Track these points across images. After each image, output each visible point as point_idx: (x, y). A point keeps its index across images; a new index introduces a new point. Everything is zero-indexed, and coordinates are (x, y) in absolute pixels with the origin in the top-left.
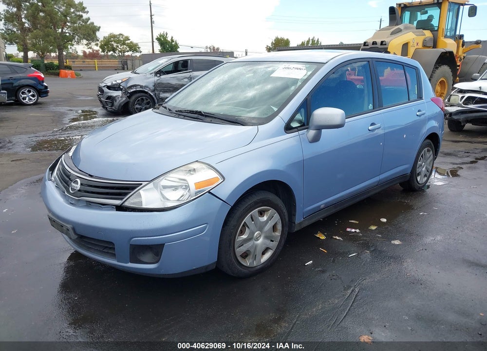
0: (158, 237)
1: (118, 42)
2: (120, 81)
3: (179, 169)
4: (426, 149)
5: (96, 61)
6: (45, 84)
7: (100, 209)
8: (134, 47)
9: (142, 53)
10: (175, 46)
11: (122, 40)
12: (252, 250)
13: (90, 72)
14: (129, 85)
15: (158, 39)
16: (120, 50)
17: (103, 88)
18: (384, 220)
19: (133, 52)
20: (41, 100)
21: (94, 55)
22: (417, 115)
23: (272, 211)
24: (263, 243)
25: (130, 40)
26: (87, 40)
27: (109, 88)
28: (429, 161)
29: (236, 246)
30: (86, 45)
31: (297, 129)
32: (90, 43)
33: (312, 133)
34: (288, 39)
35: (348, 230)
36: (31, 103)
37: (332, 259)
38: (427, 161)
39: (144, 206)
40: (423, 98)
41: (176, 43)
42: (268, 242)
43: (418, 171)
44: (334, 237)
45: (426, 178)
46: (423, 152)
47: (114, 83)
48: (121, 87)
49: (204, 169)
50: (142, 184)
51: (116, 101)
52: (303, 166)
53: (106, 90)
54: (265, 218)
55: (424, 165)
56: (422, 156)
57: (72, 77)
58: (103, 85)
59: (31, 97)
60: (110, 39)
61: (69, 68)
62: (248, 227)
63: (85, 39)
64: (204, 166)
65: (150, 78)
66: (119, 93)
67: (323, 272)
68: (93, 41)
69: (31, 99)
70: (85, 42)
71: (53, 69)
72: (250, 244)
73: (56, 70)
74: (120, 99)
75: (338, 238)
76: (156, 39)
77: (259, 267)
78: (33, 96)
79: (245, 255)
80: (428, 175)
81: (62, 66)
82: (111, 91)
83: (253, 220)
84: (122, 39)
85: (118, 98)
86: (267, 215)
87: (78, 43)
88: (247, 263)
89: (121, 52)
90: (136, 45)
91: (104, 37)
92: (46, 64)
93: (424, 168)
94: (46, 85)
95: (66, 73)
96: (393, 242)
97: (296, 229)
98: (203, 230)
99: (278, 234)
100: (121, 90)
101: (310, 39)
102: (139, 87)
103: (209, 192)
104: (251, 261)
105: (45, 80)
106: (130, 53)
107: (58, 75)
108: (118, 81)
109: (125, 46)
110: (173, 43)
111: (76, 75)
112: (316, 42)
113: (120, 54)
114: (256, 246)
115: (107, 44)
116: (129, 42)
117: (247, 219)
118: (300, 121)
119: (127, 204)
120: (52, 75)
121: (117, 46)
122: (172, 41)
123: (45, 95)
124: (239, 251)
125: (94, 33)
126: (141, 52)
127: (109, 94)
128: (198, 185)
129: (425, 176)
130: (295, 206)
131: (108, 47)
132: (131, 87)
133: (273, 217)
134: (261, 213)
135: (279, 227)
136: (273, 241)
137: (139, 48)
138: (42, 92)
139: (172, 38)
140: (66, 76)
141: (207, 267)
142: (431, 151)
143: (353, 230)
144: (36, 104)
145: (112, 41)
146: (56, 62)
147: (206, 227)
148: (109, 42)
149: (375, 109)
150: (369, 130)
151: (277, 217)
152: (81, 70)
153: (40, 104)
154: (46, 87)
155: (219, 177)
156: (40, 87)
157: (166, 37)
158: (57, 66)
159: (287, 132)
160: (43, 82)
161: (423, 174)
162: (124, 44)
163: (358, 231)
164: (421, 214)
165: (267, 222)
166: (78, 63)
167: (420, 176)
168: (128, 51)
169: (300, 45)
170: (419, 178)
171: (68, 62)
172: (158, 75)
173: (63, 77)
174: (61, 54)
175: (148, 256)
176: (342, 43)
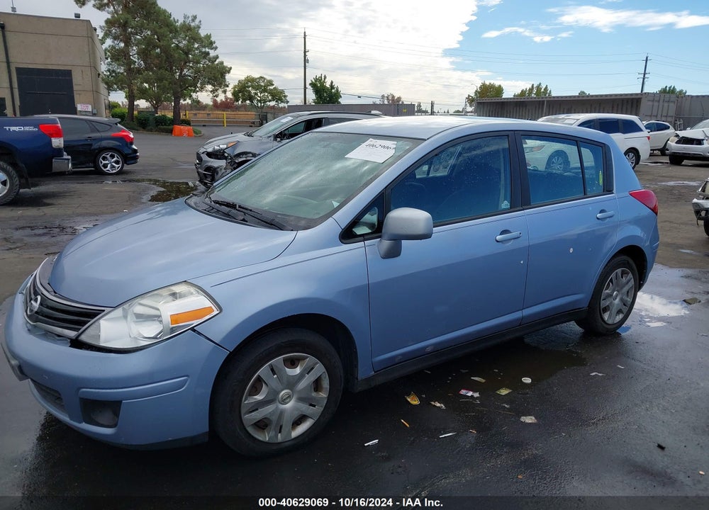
0: (115, 390)
1: (257, 87)
2: (225, 146)
3: (156, 292)
4: (619, 271)
5: (225, 113)
6: (134, 147)
7: (54, 341)
8: (278, 95)
9: (289, 104)
10: (335, 94)
11: (263, 86)
12: (274, 418)
13: (215, 128)
14: (236, 152)
15: (313, 85)
16: (259, 99)
17: (202, 155)
18: (527, 380)
19: (276, 101)
20: (126, 167)
21: (226, 106)
22: (598, 219)
23: (310, 359)
24: (294, 408)
25: (273, 85)
26: (213, 85)
27: (210, 155)
28: (626, 289)
29: (243, 411)
30: (211, 92)
31: (364, 237)
32: (217, 90)
33: (386, 244)
34: (500, 86)
35: (463, 392)
36: (114, 171)
37: (412, 439)
38: (622, 288)
39: (102, 344)
40: (614, 191)
41: (337, 90)
42: (305, 408)
43: (604, 304)
44: (433, 403)
45: (621, 316)
46: (613, 275)
47: (217, 148)
48: (226, 155)
49: (192, 294)
50: (104, 311)
51: (217, 174)
52: (366, 293)
53: (205, 157)
54: (298, 370)
55: (617, 296)
56: (611, 281)
57: (189, 135)
58: (202, 150)
59: (114, 164)
60: (247, 83)
61: (187, 123)
62: (266, 383)
63: (210, 84)
64: (192, 289)
65: (267, 143)
66: (222, 163)
67: (388, 459)
68: (221, 87)
69: (114, 167)
70: (209, 87)
71: (165, 125)
72: (269, 409)
73: (169, 125)
74: (223, 171)
75: (438, 405)
76: (310, 84)
77: (287, 444)
78: (117, 162)
79: (262, 425)
80: (625, 309)
81: (177, 120)
82: (212, 160)
83: (274, 374)
84: (263, 84)
85: (221, 169)
86: (301, 366)
87: (202, 89)
88: (265, 437)
89: (260, 101)
90: (282, 92)
91: (239, 81)
92: (156, 118)
93: (618, 300)
94: (136, 148)
95: (181, 129)
96: (523, 419)
97: (360, 388)
98: (181, 385)
99: (323, 395)
100: (226, 158)
101: (535, 86)
102: (251, 155)
103: (193, 329)
104: (272, 433)
105: (134, 141)
106: (272, 103)
107: (171, 132)
108: (221, 146)
109: (266, 94)
110: (333, 91)
111: (195, 132)
112: (542, 90)
113: (259, 104)
114: (282, 413)
115: (243, 90)
116: (272, 88)
117: (263, 371)
118: (371, 226)
119: (84, 338)
120: (163, 132)
121: (256, 94)
122: (332, 87)
123: (133, 162)
124: (250, 418)
125: (223, 75)
126: (288, 102)
127: (209, 164)
128: (175, 318)
129: (620, 312)
130: (356, 353)
131: (243, 95)
132: (239, 155)
133: (312, 368)
134: (292, 363)
135: (326, 383)
136: (314, 406)
137: (285, 96)
138: (130, 157)
139: (332, 82)
140: (181, 134)
141: (192, 439)
142: (630, 274)
143: (470, 394)
144: (120, 173)
145: (249, 87)
146: (170, 115)
147: (185, 382)
148: (245, 87)
149: (513, 208)
150: (498, 241)
151: (319, 369)
152: (204, 126)
153: (126, 173)
154: (135, 151)
155: (214, 308)
156: (126, 151)
157: (324, 82)
158: (170, 119)
159: (344, 241)
160: (132, 144)
161: (614, 310)
162: (265, 90)
163: (476, 395)
164: (594, 374)
165: (301, 376)
166: (201, 116)
167: (609, 313)
168: (270, 101)
169: (518, 95)
170: (606, 316)
171: (188, 115)
172: (279, 139)
173: (178, 135)
174: (177, 103)
175: (106, 416)
176: (583, 92)
